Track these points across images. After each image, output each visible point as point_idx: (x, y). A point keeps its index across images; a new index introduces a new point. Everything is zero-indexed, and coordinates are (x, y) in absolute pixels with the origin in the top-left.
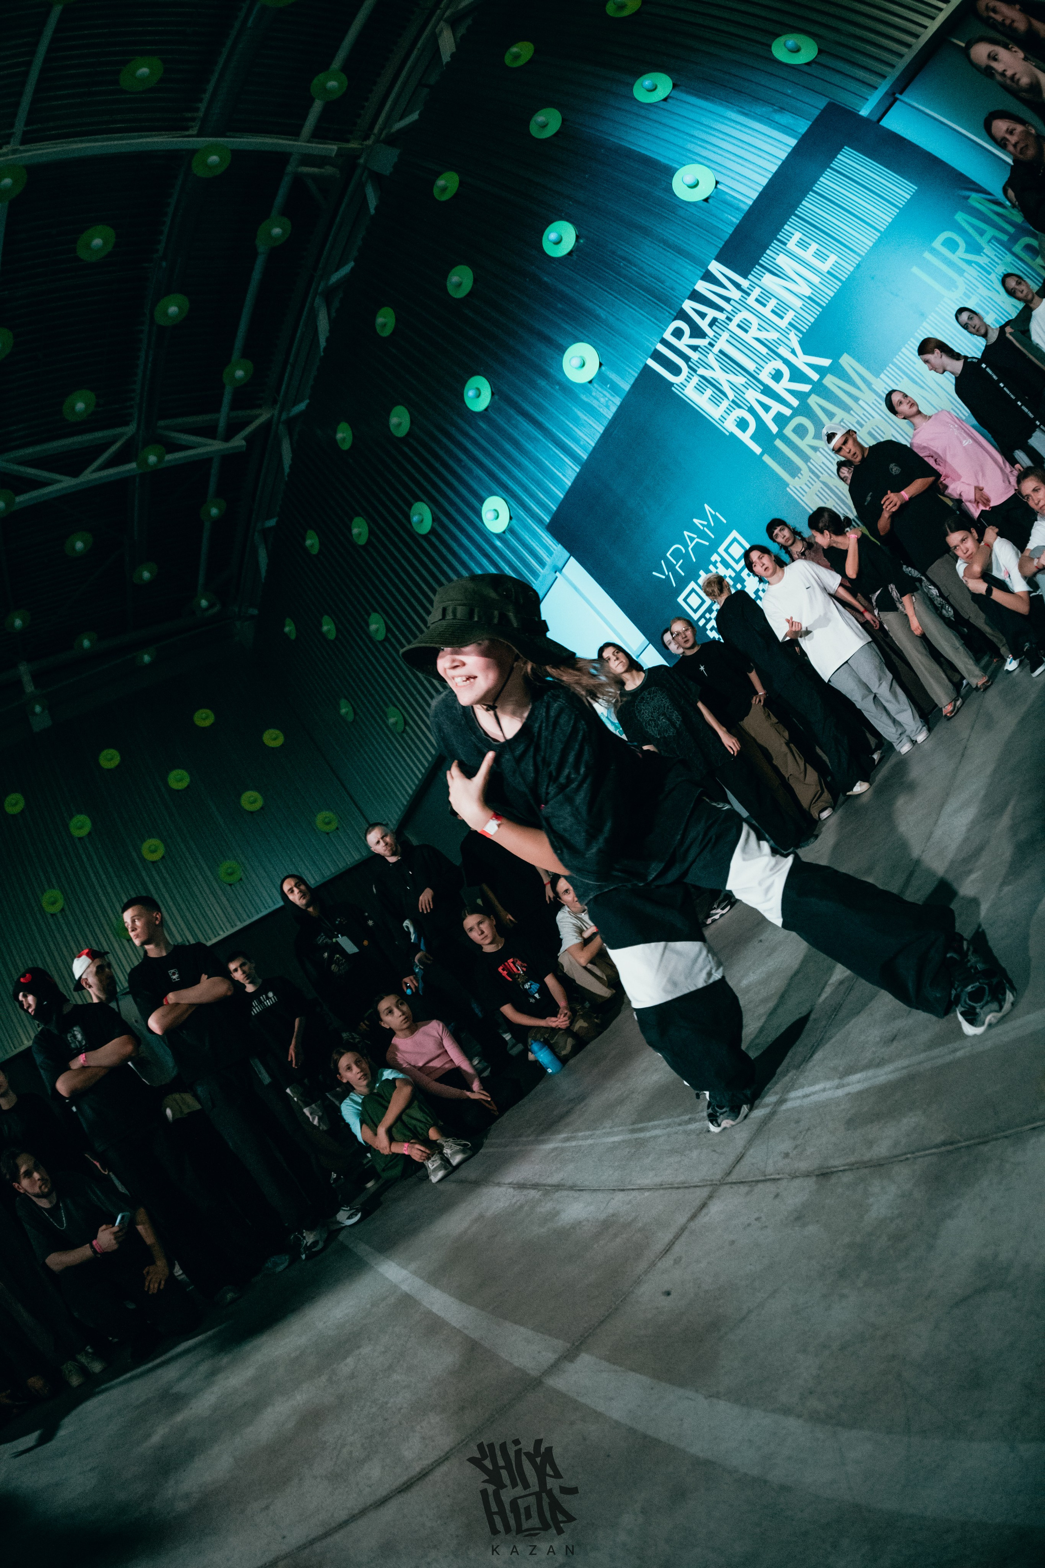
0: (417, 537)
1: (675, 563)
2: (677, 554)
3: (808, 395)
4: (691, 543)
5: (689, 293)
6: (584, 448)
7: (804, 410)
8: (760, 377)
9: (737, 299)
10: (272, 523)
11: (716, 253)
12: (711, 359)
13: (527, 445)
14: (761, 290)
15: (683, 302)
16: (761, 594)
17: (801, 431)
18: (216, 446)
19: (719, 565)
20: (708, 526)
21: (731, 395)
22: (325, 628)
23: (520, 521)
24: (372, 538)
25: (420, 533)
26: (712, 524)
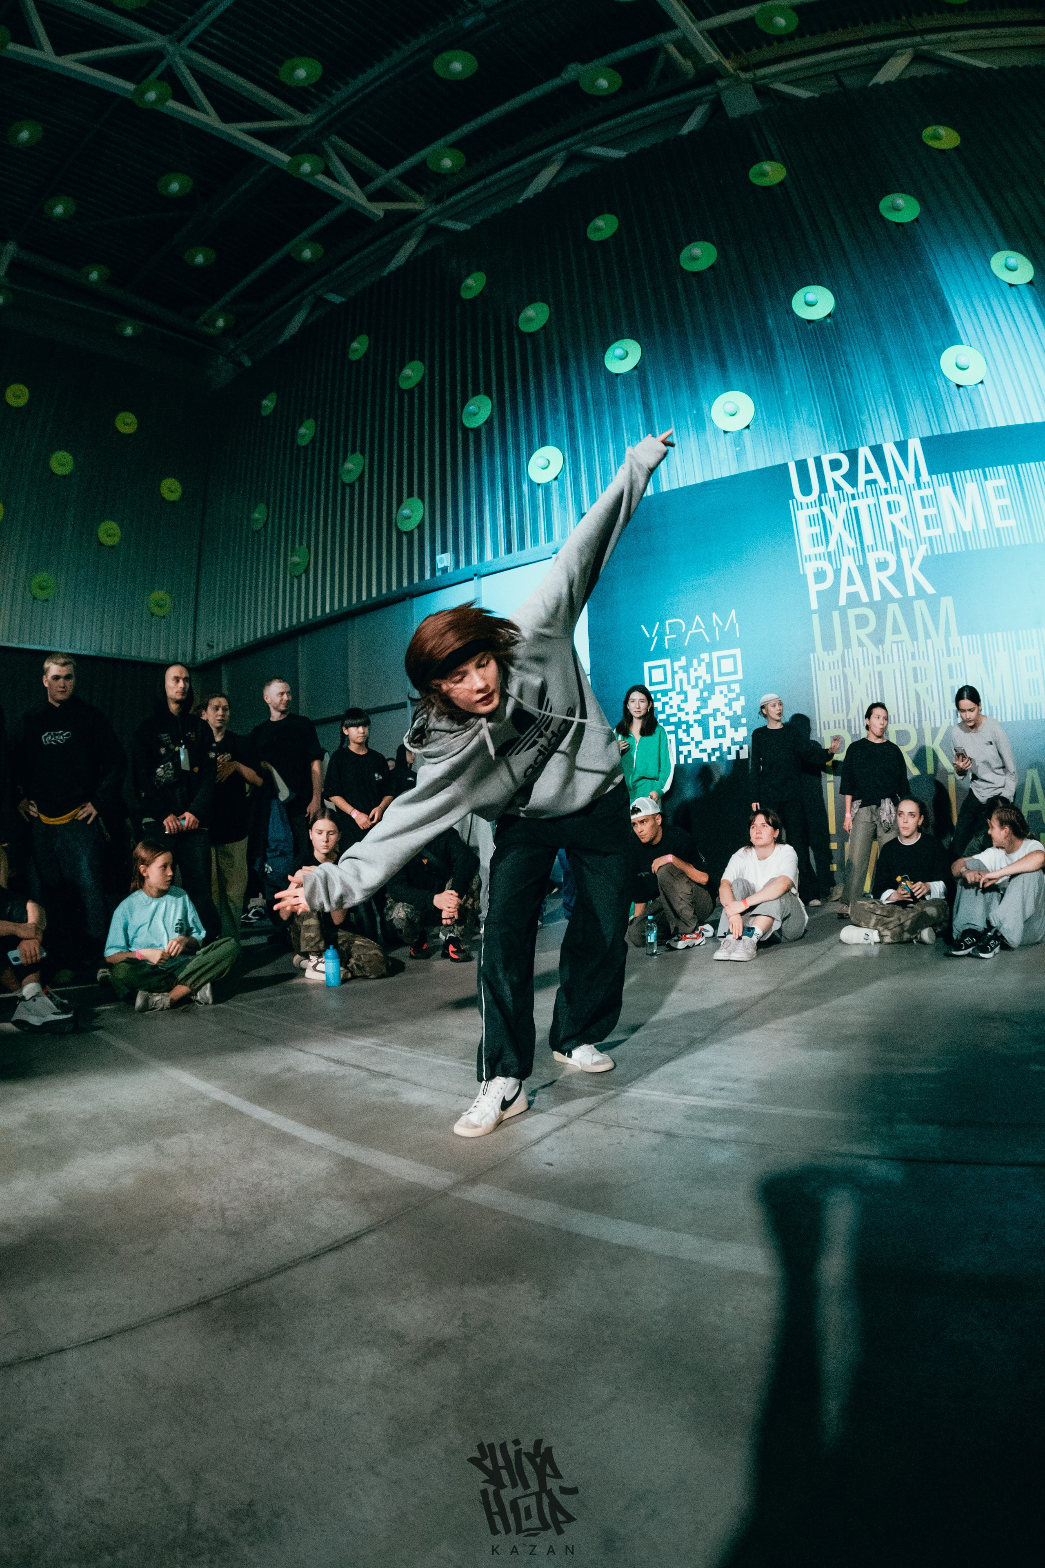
0: (459, 423)
1: (668, 632)
2: (675, 627)
3: (892, 600)
4: (696, 628)
5: (873, 443)
7: (879, 608)
8: (868, 554)
9: (907, 484)
10: (337, 299)
11: (926, 435)
12: (842, 507)
13: (626, 435)
14: (933, 493)
15: (863, 446)
16: (718, 714)
17: (862, 621)
18: (358, 197)
19: (703, 664)
20: (721, 629)
21: (832, 547)
22: (302, 430)
23: (562, 485)
24: (416, 390)
25: (464, 421)
26: (726, 629)
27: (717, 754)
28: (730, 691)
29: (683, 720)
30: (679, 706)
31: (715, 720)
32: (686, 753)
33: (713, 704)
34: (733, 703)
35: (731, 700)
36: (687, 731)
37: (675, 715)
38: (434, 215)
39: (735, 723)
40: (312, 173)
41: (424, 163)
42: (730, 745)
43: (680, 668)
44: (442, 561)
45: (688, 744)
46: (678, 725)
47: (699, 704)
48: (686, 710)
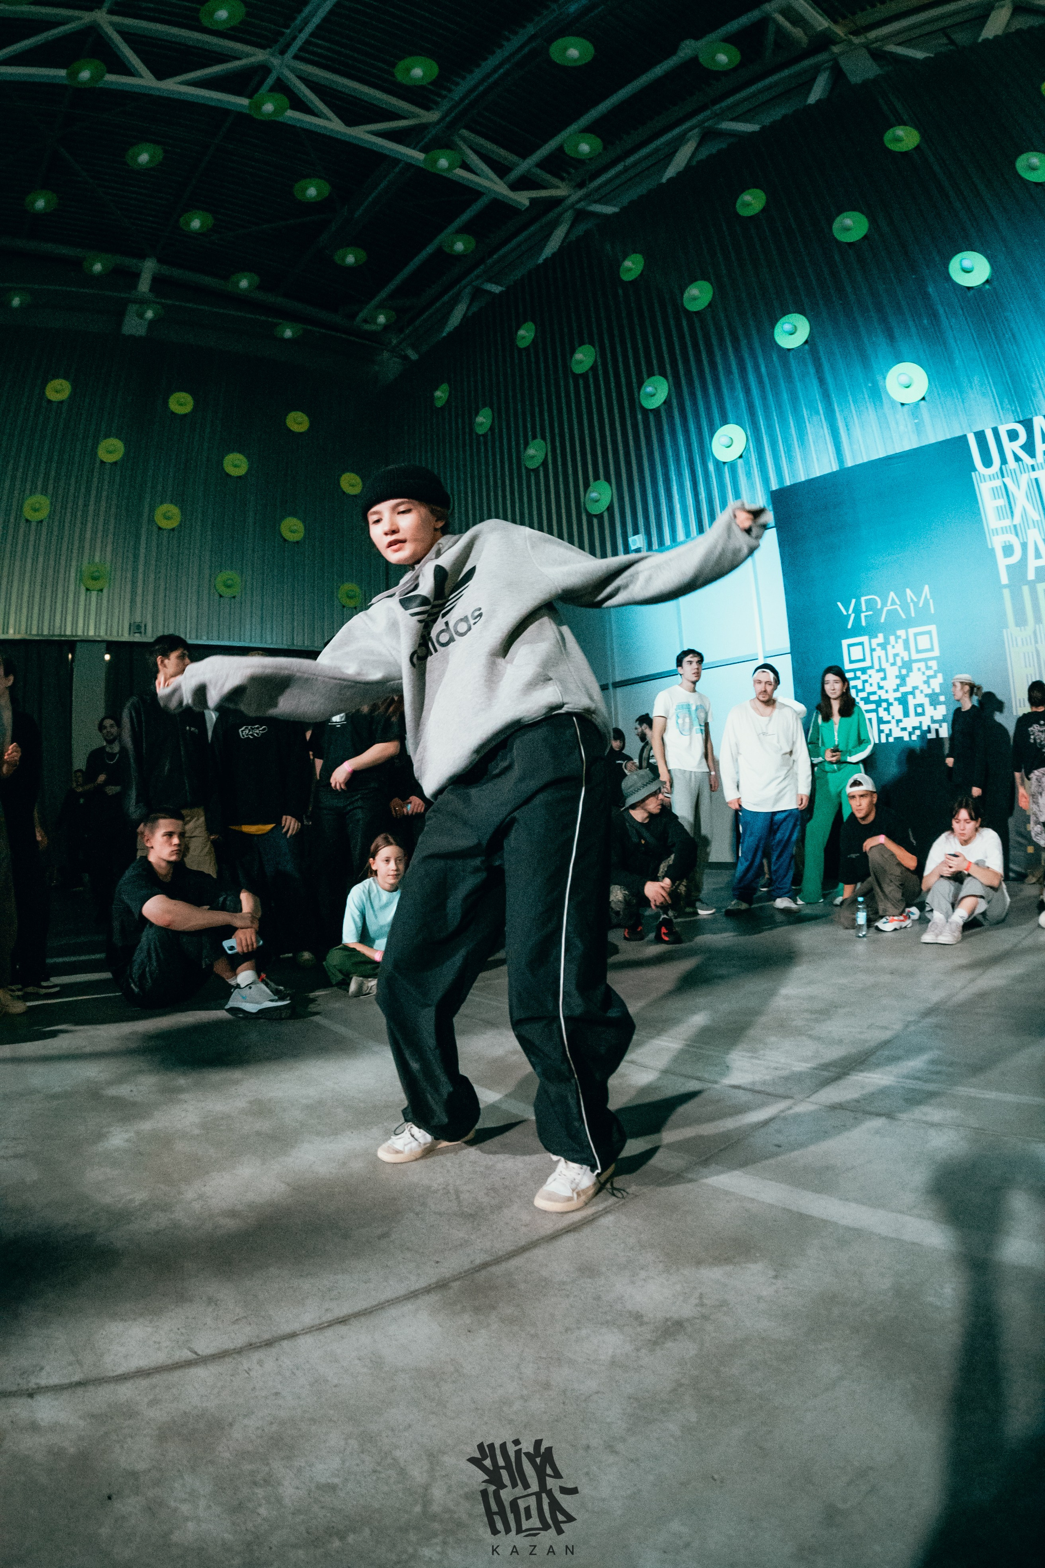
0: (637, 405)
1: (864, 609)
2: (870, 604)
4: (892, 605)
6: (854, 455)
10: (495, 289)
12: (1024, 479)
13: (804, 410)
15: (1036, 415)
18: (499, 188)
19: (900, 641)
20: (916, 604)
21: (1018, 520)
22: (480, 419)
23: (748, 463)
24: (590, 374)
25: (643, 404)
26: (921, 605)
27: (918, 732)
28: (928, 668)
29: (883, 698)
30: (878, 683)
31: (914, 698)
32: (887, 732)
33: (911, 682)
34: (932, 681)
35: (929, 677)
36: (887, 710)
37: (874, 693)
38: (580, 200)
39: (934, 700)
40: (450, 169)
41: (560, 149)
42: (929, 723)
43: (879, 645)
44: (634, 542)
45: (889, 722)
46: (878, 703)
47: (898, 681)
48: (886, 688)
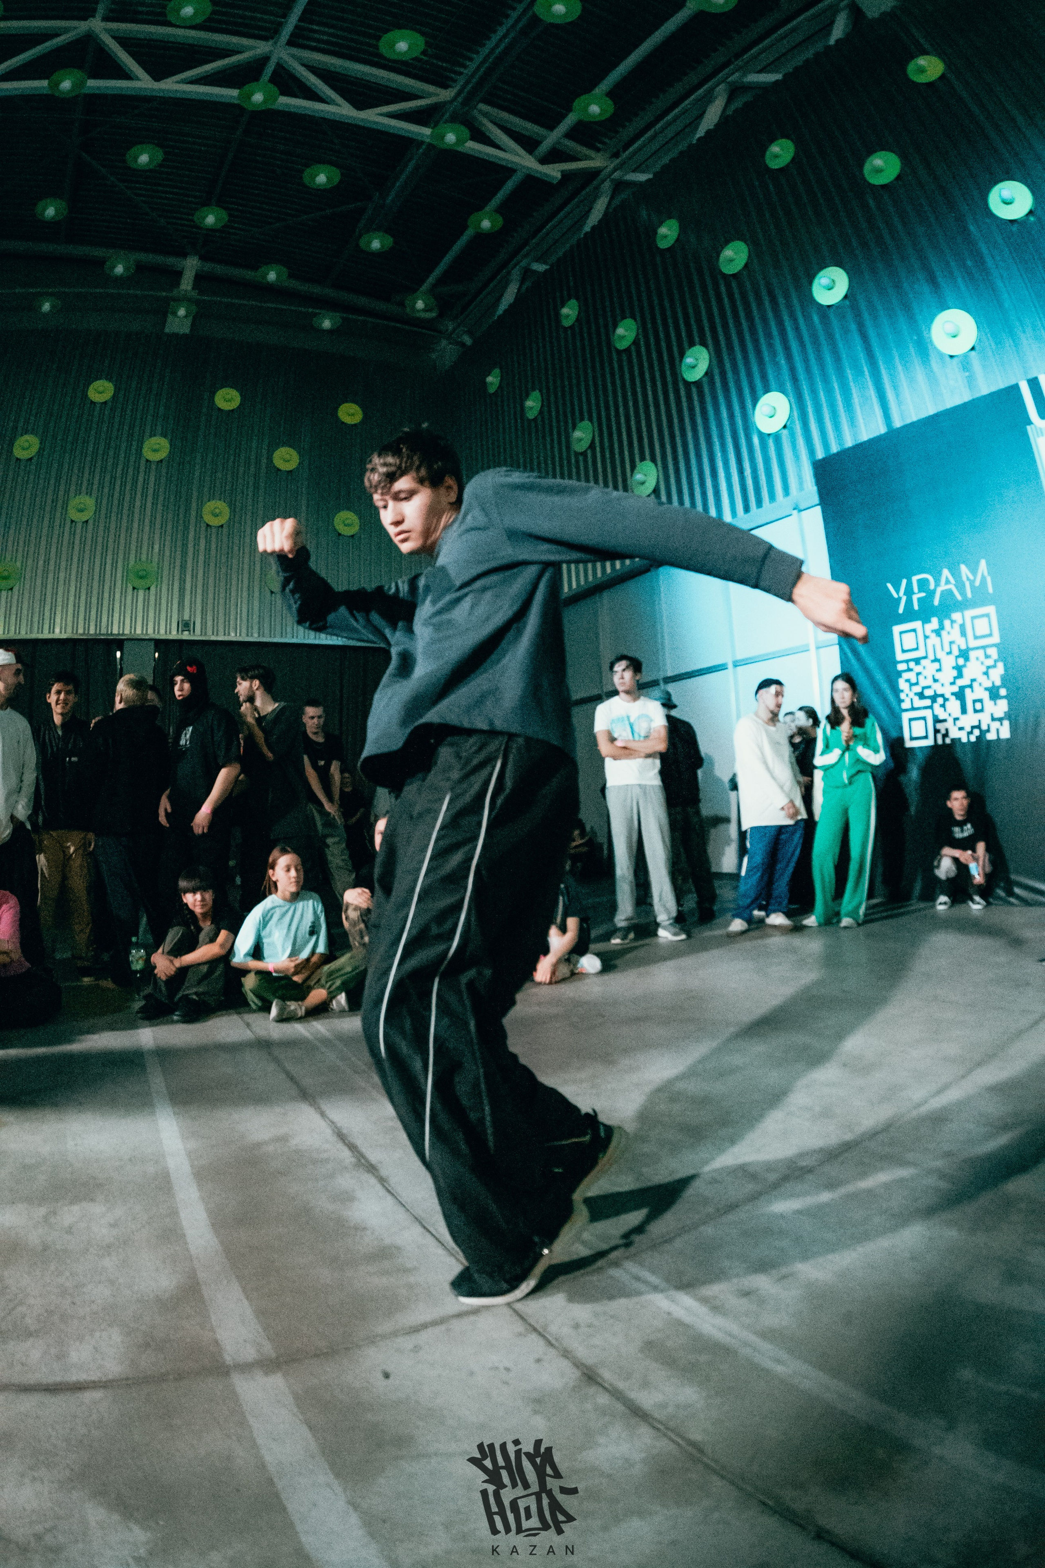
0: (680, 379)
1: (916, 591)
2: (923, 584)
4: (945, 584)
6: (902, 417)
10: (540, 267)
13: (849, 371)
16: (975, 685)
18: (526, 161)
19: (956, 627)
20: (972, 583)
22: (529, 403)
23: (792, 435)
24: (633, 348)
25: (685, 377)
26: (977, 583)
27: (977, 732)
28: (988, 656)
29: (939, 692)
30: (933, 676)
31: (972, 692)
32: (943, 732)
33: (968, 674)
34: (991, 671)
35: (988, 667)
36: (943, 706)
37: (929, 687)
38: (615, 170)
39: (994, 694)
40: (460, 142)
41: (580, 116)
42: (989, 722)
43: (933, 631)
45: (945, 721)
46: (934, 699)
47: (955, 673)
48: (941, 681)
